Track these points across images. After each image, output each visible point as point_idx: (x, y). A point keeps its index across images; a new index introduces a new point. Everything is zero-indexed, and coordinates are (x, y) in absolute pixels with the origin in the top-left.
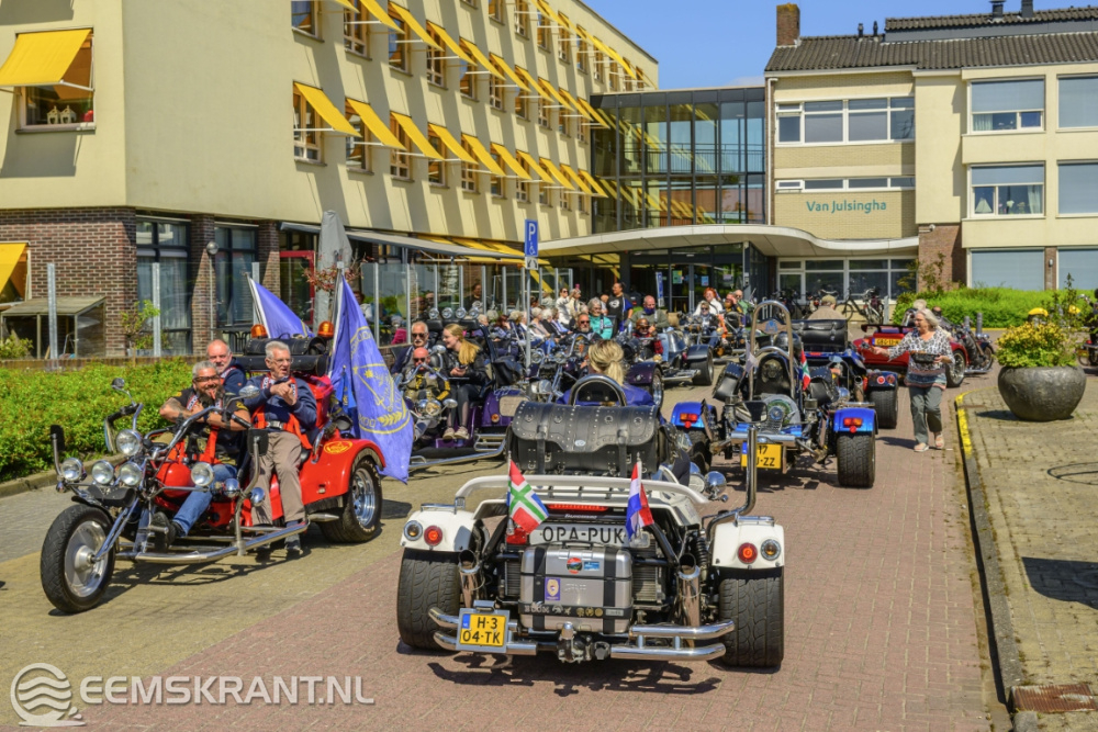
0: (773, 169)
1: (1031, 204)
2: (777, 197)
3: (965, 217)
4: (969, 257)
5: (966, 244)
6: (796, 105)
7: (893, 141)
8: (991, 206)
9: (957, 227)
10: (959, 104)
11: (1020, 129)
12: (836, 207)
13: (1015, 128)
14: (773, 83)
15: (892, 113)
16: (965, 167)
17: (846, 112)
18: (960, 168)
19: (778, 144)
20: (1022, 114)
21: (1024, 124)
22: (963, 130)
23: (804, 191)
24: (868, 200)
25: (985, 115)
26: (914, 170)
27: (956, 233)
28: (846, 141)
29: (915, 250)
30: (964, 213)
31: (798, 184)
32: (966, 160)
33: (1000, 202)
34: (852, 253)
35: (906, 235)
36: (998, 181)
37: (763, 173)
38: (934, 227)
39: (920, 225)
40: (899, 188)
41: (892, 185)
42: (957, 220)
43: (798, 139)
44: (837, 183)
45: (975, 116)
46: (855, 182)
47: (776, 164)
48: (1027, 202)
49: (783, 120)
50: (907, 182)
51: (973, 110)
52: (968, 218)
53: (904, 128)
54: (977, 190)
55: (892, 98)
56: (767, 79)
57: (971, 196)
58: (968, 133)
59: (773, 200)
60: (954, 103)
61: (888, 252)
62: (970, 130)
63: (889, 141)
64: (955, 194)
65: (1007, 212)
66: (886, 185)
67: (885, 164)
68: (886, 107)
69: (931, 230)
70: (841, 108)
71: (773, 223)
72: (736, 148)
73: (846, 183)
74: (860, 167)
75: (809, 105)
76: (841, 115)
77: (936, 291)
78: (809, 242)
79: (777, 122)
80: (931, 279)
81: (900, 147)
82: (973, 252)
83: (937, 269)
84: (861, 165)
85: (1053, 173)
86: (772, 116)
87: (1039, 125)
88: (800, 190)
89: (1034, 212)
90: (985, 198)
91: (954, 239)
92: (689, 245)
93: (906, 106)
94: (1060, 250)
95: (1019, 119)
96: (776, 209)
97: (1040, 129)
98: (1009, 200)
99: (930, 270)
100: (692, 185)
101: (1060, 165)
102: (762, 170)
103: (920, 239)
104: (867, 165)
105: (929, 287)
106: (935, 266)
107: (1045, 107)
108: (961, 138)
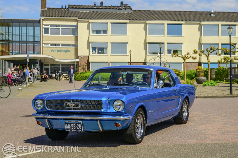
0: (42, 41)
1: (105, 52)
2: (43, 48)
4: (91, 64)
5: (90, 61)
6: (48, 25)
7: (72, 35)
8: (96, 52)
10: (88, 28)
11: (102, 34)
12: (58, 51)
13: (101, 34)
14: (42, 19)
15: (72, 29)
16: (90, 42)
17: (61, 28)
18: (89, 43)
19: (44, 35)
20: (103, 31)
21: (103, 33)
22: (89, 34)
23: (50, 47)
24: (66, 49)
25: (94, 31)
26: (77, 42)
28: (61, 35)
29: (78, 62)
30: (89, 54)
31: (49, 45)
32: (90, 41)
33: (98, 51)
34: (62, 62)
35: (75, 59)
36: (97, 46)
37: (40, 42)
39: (79, 56)
40: (74, 47)
41: (72, 46)
42: (88, 55)
43: (48, 34)
44: (59, 45)
45: (92, 30)
46: (63, 45)
47: (43, 40)
48: (104, 51)
49: (45, 29)
50: (76, 46)
52: (91, 55)
53: (75, 32)
54: (92, 48)
55: (72, 25)
56: (41, 18)
57: (91, 50)
58: (91, 35)
59: (42, 49)
61: (71, 62)
62: (91, 34)
63: (71, 35)
64: (88, 49)
66: (70, 46)
67: (70, 41)
68: (70, 27)
69: (82, 57)
70: (59, 27)
71: (42, 54)
72: (33, 35)
73: (61, 45)
75: (51, 25)
76: (59, 28)
77: (84, 72)
78: (54, 60)
79: (43, 29)
80: (83, 69)
81: (74, 37)
82: (92, 63)
83: (85, 67)
84: (64, 41)
85: (109, 45)
86: (42, 28)
87: (106, 34)
88: (49, 46)
89: (106, 54)
90: (94, 50)
91: (87, 59)
92: (25, 59)
93: (76, 27)
94: (111, 63)
95: (102, 32)
96: (43, 51)
97: (107, 35)
98: (100, 51)
99: (83, 67)
100: (19, 44)
101: (111, 43)
102: (39, 41)
103: (79, 60)
104: (66, 41)
105: (83, 71)
106: (84, 66)
107: (108, 29)
108: (89, 36)
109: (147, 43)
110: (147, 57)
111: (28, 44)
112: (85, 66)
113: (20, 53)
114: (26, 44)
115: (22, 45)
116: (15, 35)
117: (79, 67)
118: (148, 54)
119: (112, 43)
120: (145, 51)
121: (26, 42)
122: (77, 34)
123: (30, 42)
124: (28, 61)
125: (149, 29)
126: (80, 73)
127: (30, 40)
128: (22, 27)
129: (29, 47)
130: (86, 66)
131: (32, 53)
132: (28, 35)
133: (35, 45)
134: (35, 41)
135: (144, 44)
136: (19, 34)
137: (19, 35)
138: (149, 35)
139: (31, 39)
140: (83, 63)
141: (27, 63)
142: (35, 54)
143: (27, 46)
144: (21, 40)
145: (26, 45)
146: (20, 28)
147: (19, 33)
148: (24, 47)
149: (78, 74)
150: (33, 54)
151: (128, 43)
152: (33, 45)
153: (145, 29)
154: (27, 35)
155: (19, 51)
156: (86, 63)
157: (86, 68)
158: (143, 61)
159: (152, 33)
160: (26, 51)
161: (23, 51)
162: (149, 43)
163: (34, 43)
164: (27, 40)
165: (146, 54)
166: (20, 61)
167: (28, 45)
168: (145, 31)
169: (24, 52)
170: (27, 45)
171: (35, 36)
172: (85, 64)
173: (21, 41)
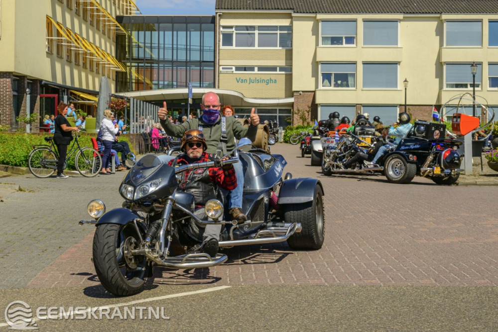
0: (219, 60)
1: (350, 83)
2: (220, 75)
3: (318, 88)
4: (319, 109)
5: (318, 101)
6: (231, 27)
7: (281, 48)
8: (330, 82)
9: (313, 93)
10: (315, 31)
11: (344, 45)
12: (251, 81)
13: (342, 44)
14: (220, 15)
15: (280, 33)
16: (317, 62)
17: (257, 32)
18: (315, 63)
19: (222, 47)
20: (346, 38)
21: (347, 42)
22: (317, 44)
23: (235, 72)
24: (268, 78)
25: (327, 37)
26: (292, 63)
27: (312, 96)
28: (256, 47)
29: (292, 105)
30: (317, 87)
31: (232, 68)
32: (318, 59)
33: (335, 81)
34: (260, 105)
35: (287, 97)
36: (334, 70)
37: (214, 62)
39: (295, 92)
40: (284, 72)
41: (280, 71)
42: (313, 89)
43: (232, 45)
44: (252, 69)
45: (322, 37)
46: (261, 69)
47: (220, 58)
48: (347, 82)
49: (224, 35)
50: (288, 70)
51: (322, 34)
52: (319, 89)
53: (287, 40)
54: (323, 74)
55: (280, 26)
56: (217, 13)
57: (320, 78)
58: (320, 46)
59: (219, 77)
60: (313, 30)
61: (278, 105)
62: (320, 44)
63: (278, 48)
64: (313, 76)
65: (338, 87)
66: (276, 71)
67: (276, 60)
68: (277, 31)
69: (300, 94)
70: (254, 30)
71: (218, 87)
72: (199, 48)
73: (256, 69)
74: (263, 61)
75: (237, 28)
76: (254, 34)
77: (306, 125)
78: (242, 99)
79: (221, 36)
80: (303, 119)
81: (285, 51)
82: (321, 106)
83: (306, 114)
84: (264, 60)
85: (360, 67)
86: (219, 33)
87: (354, 43)
88: (233, 71)
89: (351, 87)
90: (327, 79)
91: (312, 99)
92: (183, 98)
93: (288, 31)
94: (363, 106)
95: (344, 40)
96: (220, 81)
97: (354, 45)
98: (339, 80)
99: (303, 114)
100: (172, 67)
101: (363, 64)
102: (213, 60)
103: (295, 99)
104: (267, 60)
105: (303, 123)
106: (305, 112)
107: (356, 35)
108: (316, 48)
109: (443, 64)
110: (443, 93)
111: (190, 67)
112: (308, 112)
113: (174, 85)
114: (186, 66)
115: (177, 69)
116: (164, 49)
117: (295, 116)
118: (445, 88)
119: (365, 63)
120: (438, 80)
121: (186, 62)
122: (290, 46)
123: (194, 63)
124: (190, 101)
125: (447, 32)
126: (297, 128)
127: (192, 59)
128: (179, 32)
129: (191, 72)
130: (310, 113)
131: (199, 85)
132: (190, 48)
133: (204, 68)
134: (204, 60)
135: (436, 64)
136: (171, 46)
137: (173, 48)
138: (447, 45)
139: (195, 57)
140: (303, 106)
141: (189, 106)
142: (203, 87)
143: (188, 70)
144: (175, 58)
145: (186, 69)
146: (175, 33)
147: (173, 45)
148: (181, 73)
149: (292, 129)
150: (200, 87)
151: (401, 63)
152: (199, 68)
153: (439, 32)
154: (188, 47)
155: (172, 81)
156: (309, 107)
157: (310, 116)
158: (434, 103)
159: (454, 41)
160: (185, 81)
161: (179, 80)
162: (448, 64)
163: (202, 63)
164: (188, 59)
165: (441, 88)
166: (175, 102)
167: (190, 69)
168: (438, 37)
169: (181, 82)
170: (188, 68)
171: (203, 49)
172: (308, 110)
173: (175, 61)
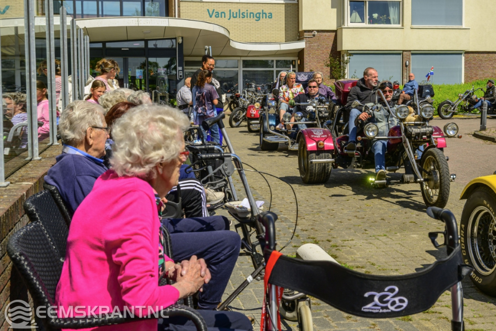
1: (391, 16)
3: (342, 25)
5: (345, 46)
8: (362, 16)
9: (334, 33)
24: (259, 9)
27: (332, 38)
30: (341, 22)
33: (369, 14)
34: (248, 54)
35: (289, 40)
38: (316, 33)
39: (305, 31)
42: (334, 27)
48: (388, 14)
52: (346, 27)
54: (351, 3)
57: (348, 8)
61: (276, 54)
65: (375, 22)
69: (314, 35)
89: (394, 23)
90: (358, 10)
91: (332, 43)
94: (414, 54)
98: (376, 12)
103: (306, 43)
166: (108, 46)
